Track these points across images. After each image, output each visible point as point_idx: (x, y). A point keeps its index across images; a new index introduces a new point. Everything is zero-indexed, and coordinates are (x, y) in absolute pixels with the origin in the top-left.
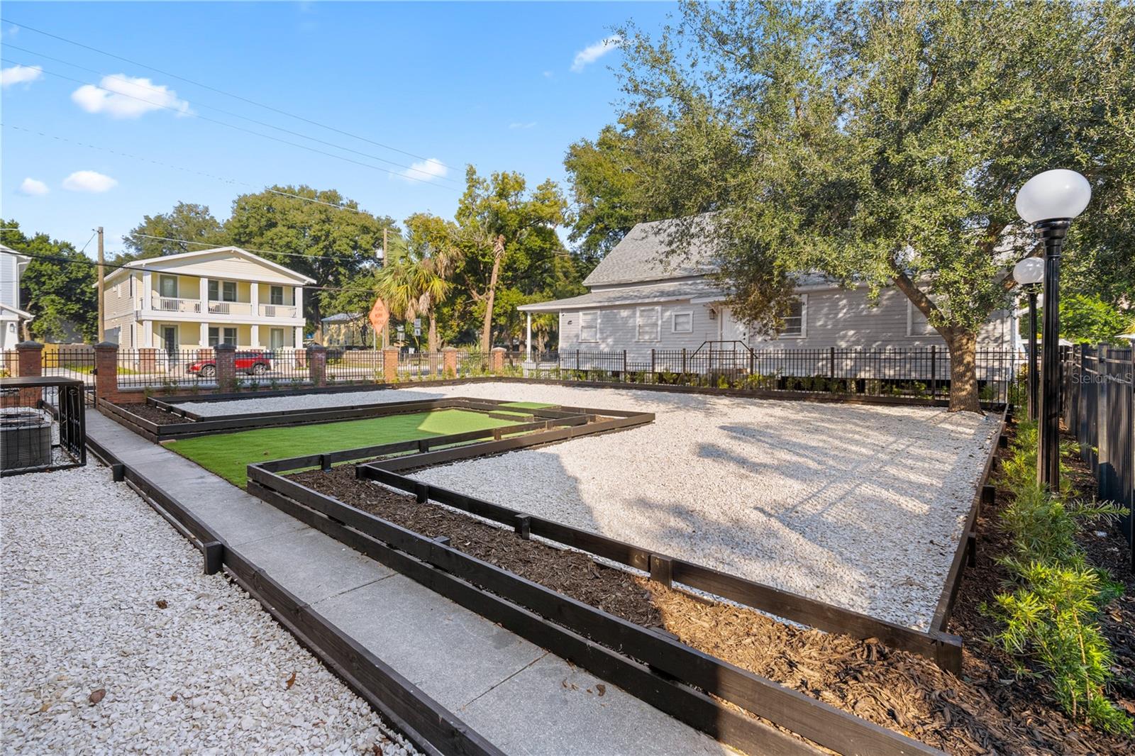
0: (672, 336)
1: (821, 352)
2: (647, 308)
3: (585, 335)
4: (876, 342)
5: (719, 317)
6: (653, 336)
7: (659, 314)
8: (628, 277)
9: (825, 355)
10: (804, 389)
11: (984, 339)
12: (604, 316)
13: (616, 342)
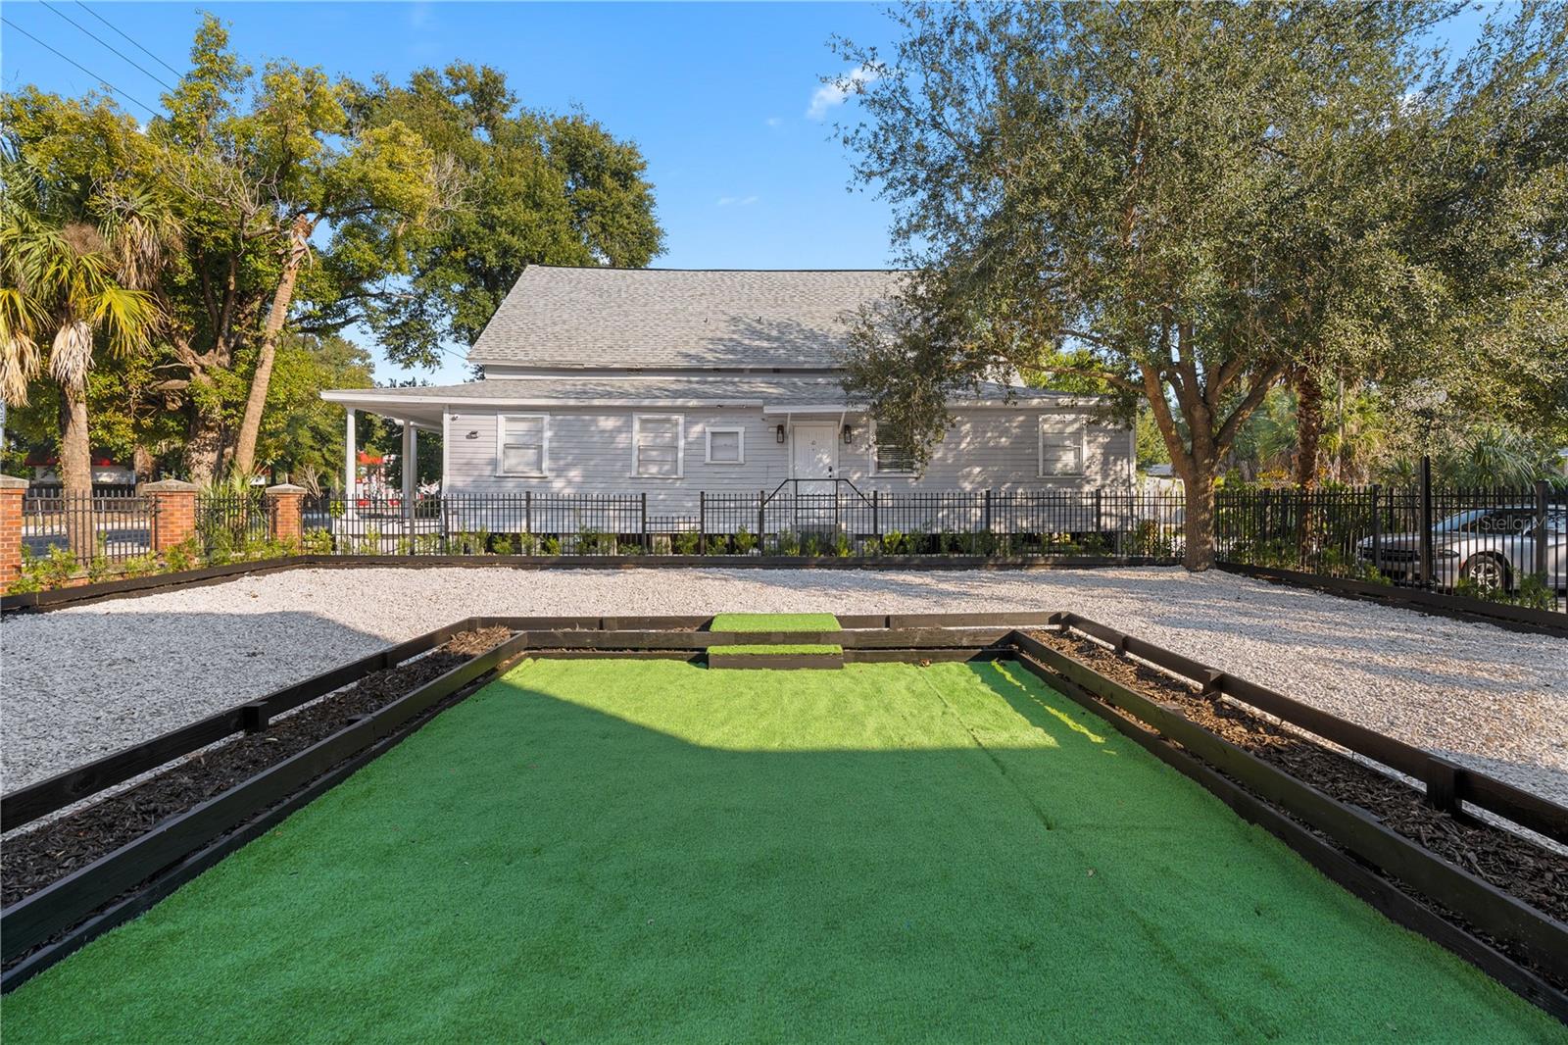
0: (706, 469)
1: (940, 497)
2: (657, 416)
3: (513, 461)
4: (1004, 483)
5: (790, 441)
6: (666, 468)
7: (681, 428)
8: (569, 357)
9: (946, 502)
10: (962, 552)
11: (1112, 481)
12: (557, 427)
13: (588, 477)
